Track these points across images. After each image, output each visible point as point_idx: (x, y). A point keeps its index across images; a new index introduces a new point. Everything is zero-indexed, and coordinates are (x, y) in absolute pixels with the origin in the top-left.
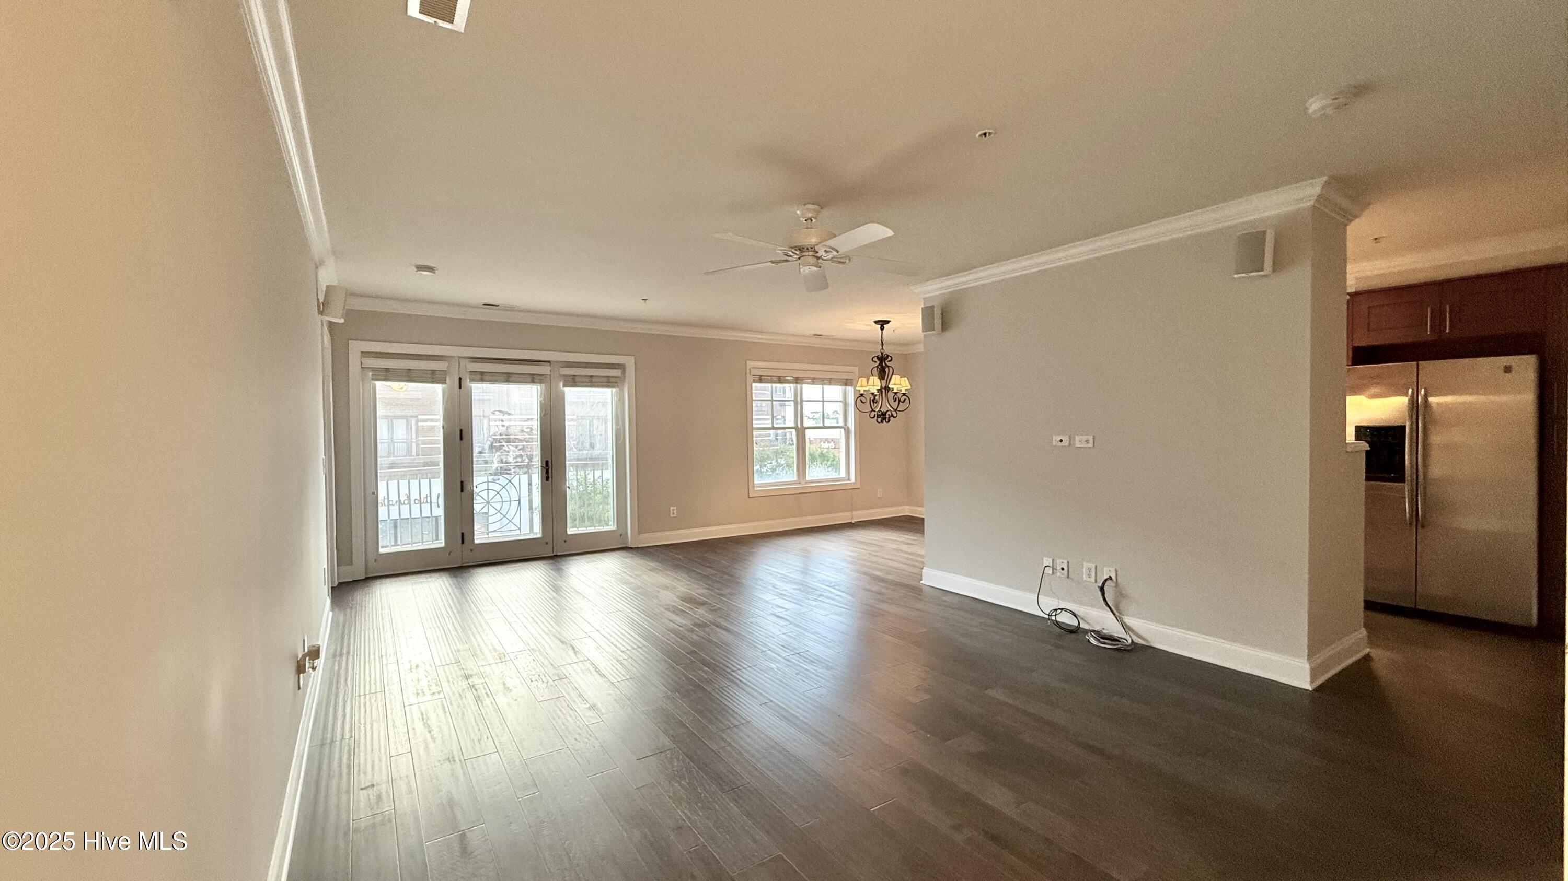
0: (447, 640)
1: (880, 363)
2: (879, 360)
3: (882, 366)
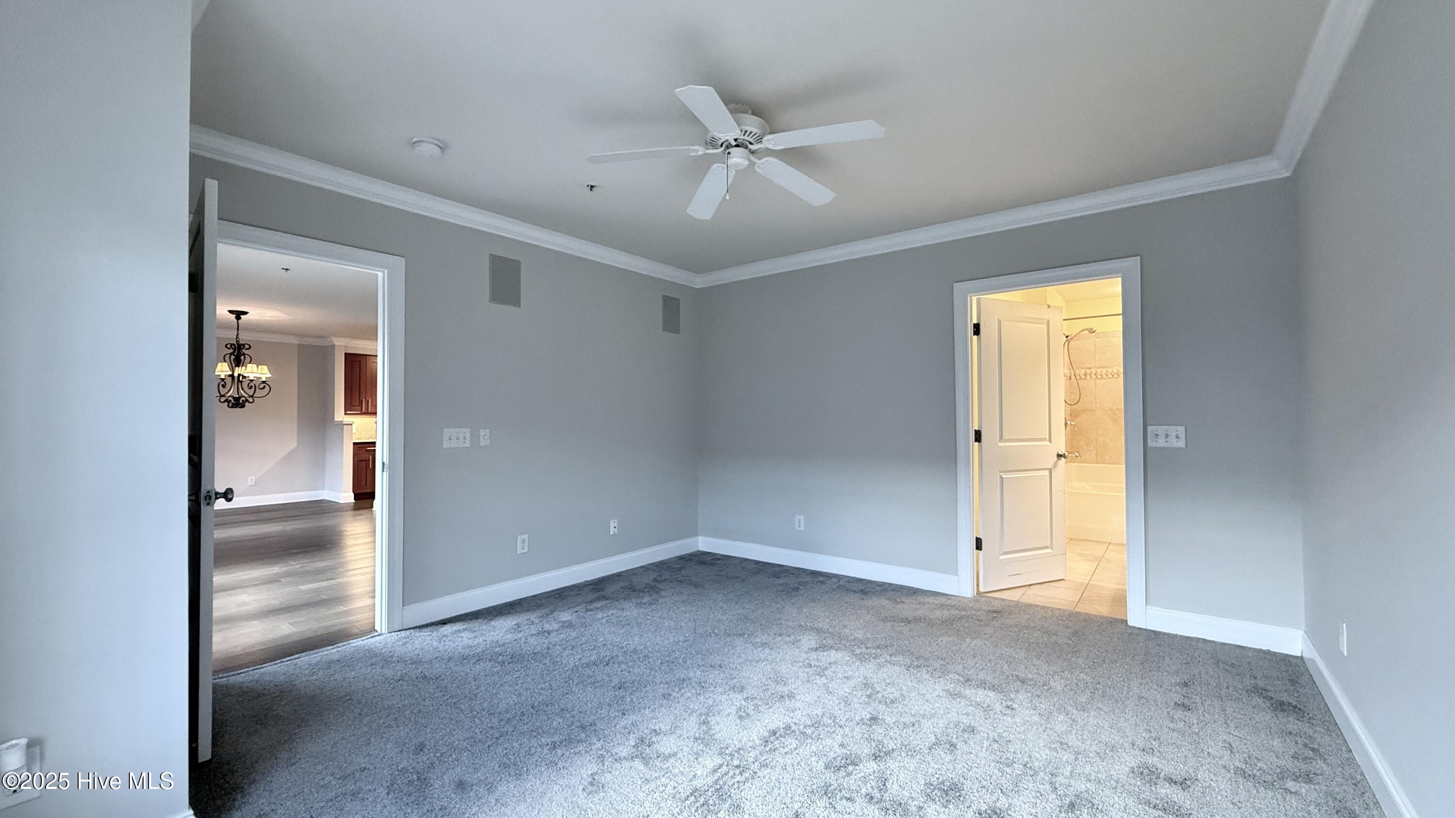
0: (362, 568)
1: (234, 352)
2: (233, 349)
3: (235, 354)
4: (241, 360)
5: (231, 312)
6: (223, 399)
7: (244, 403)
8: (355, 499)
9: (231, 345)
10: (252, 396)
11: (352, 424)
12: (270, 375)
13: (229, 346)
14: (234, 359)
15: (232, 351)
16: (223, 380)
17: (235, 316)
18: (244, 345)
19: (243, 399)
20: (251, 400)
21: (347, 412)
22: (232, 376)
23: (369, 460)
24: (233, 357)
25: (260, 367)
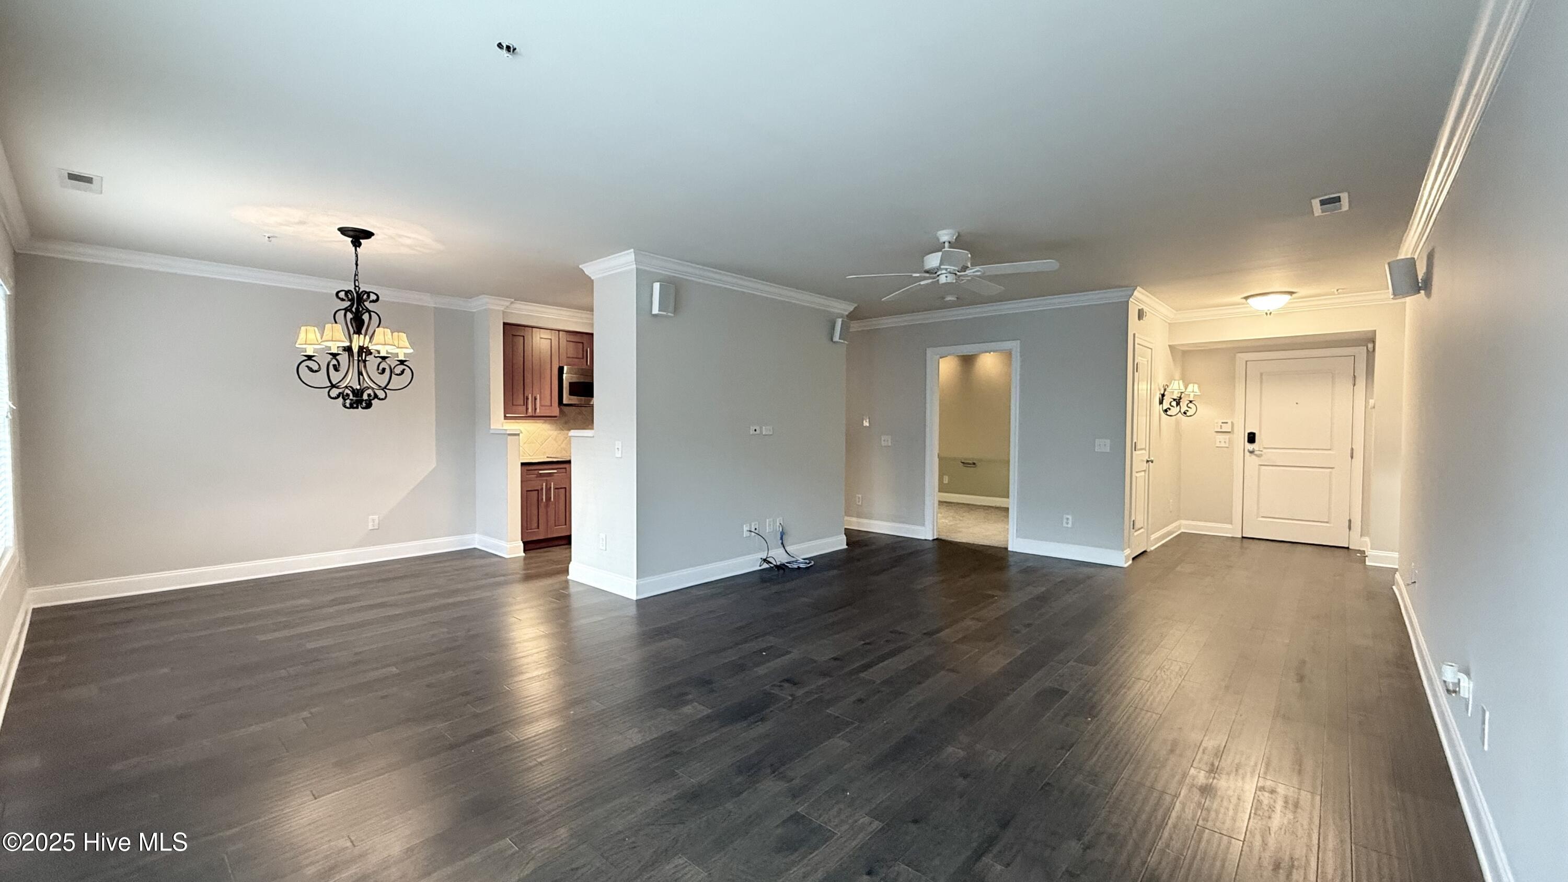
1: (352, 305)
2: (349, 300)
3: (354, 309)
4: (363, 321)
5: (343, 231)
6: (334, 392)
7: (371, 400)
8: (525, 551)
9: (347, 292)
10: (384, 389)
11: (518, 435)
12: (411, 351)
13: (342, 295)
14: (351, 319)
15: (349, 303)
16: (334, 355)
17: (351, 239)
18: (368, 294)
19: (370, 391)
20: (381, 394)
21: (507, 415)
22: (349, 349)
23: (542, 489)
24: (349, 316)
25: (396, 334)
